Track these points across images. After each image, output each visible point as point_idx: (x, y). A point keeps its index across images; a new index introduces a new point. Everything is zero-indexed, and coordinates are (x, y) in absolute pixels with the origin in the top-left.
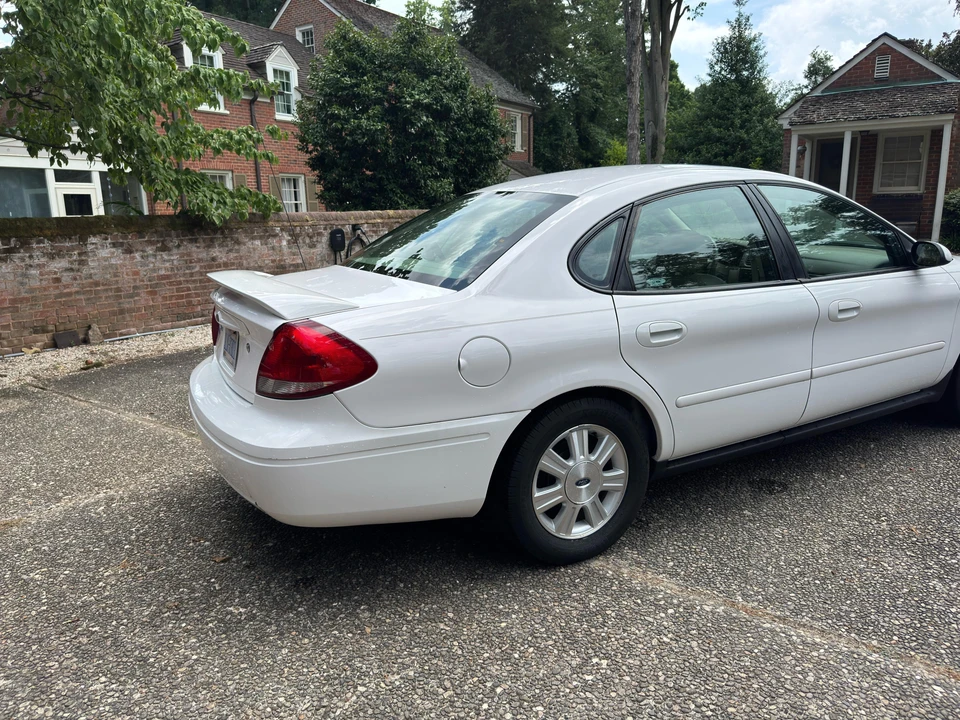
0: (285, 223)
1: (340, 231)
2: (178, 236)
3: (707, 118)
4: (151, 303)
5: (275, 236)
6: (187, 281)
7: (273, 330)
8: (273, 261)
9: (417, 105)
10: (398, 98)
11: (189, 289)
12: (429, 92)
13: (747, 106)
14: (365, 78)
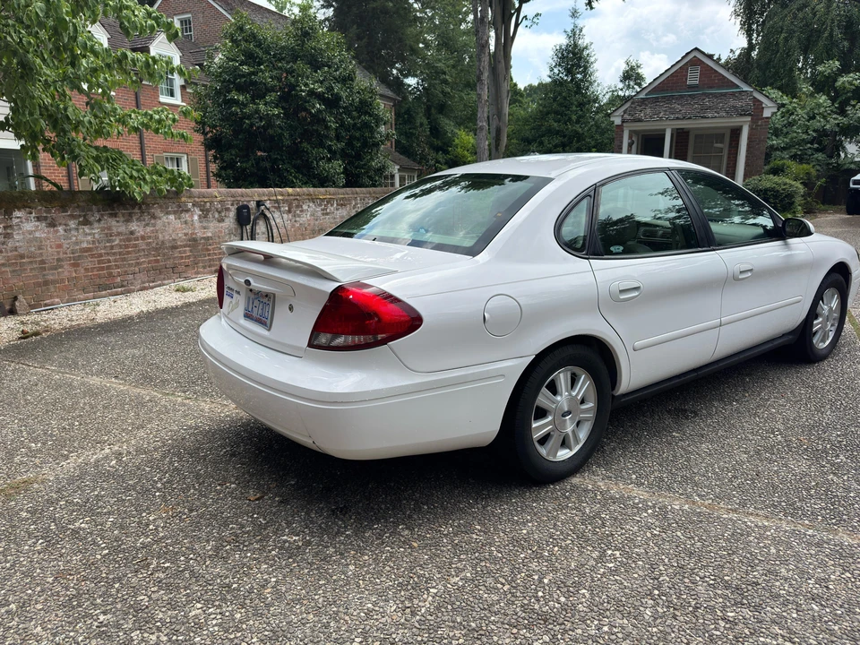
0: (197, 199)
1: (247, 207)
2: (99, 211)
3: (548, 113)
4: (74, 275)
5: (188, 211)
6: (108, 254)
7: (330, 291)
8: (186, 234)
9: (312, 93)
10: (293, 87)
11: (109, 261)
12: (321, 82)
13: (581, 104)
14: (262, 67)
